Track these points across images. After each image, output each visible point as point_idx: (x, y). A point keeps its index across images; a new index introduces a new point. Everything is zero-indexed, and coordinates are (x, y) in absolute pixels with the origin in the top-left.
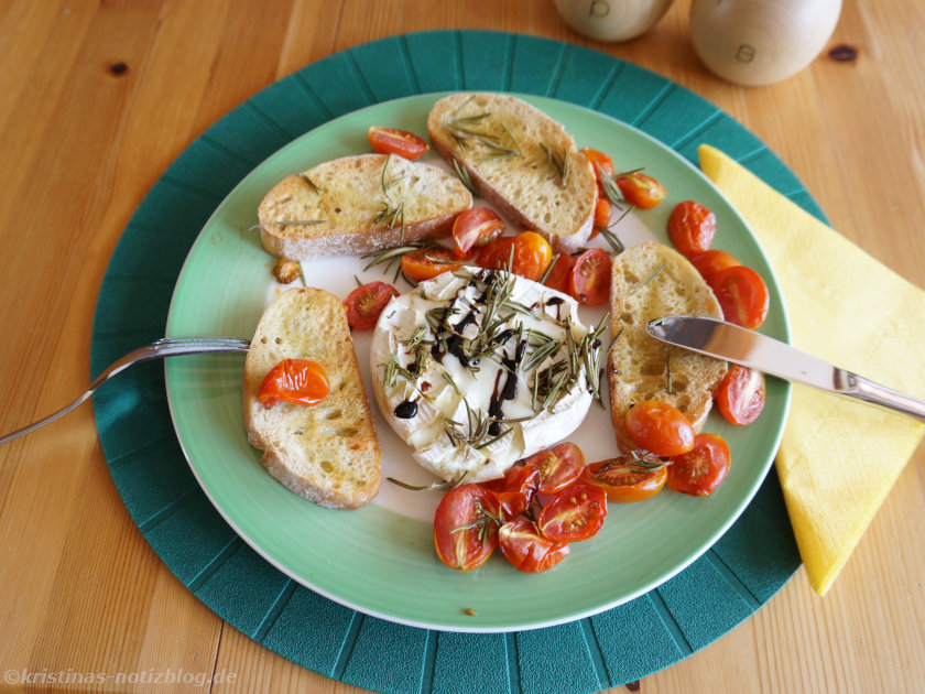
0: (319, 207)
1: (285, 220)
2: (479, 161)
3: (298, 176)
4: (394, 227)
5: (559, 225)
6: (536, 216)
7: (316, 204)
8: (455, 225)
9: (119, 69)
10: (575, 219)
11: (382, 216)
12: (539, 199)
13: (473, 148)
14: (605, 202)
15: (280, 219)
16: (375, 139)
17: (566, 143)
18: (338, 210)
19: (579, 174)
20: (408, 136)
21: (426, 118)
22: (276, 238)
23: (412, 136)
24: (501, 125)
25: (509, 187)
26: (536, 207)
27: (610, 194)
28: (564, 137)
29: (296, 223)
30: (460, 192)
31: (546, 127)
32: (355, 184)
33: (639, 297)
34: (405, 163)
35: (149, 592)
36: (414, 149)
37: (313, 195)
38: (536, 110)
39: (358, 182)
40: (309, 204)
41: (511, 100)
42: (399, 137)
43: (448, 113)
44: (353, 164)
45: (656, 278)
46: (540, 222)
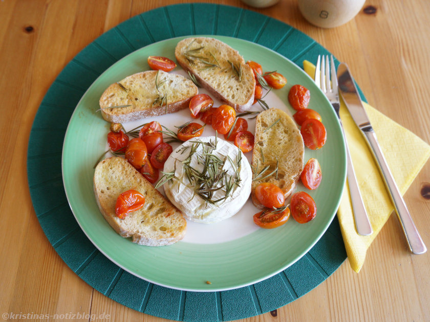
0: (127, 98)
1: (112, 105)
2: (200, 70)
3: (116, 83)
4: (163, 106)
5: (239, 100)
6: (228, 96)
7: (126, 96)
8: (190, 103)
9: (29, 30)
10: (246, 97)
11: (157, 101)
12: (229, 88)
13: (197, 65)
14: (259, 87)
15: (110, 105)
16: (151, 63)
17: (240, 60)
18: (136, 99)
19: (246, 74)
20: (166, 60)
21: (174, 50)
22: (109, 115)
23: (168, 60)
24: (209, 52)
25: (215, 82)
26: (227, 92)
27: (261, 83)
28: (239, 57)
29: (117, 107)
30: (192, 87)
31: (230, 53)
32: (143, 85)
33: (267, 134)
34: (166, 74)
35: (59, 279)
36: (169, 67)
37: (124, 92)
38: (225, 44)
39: (145, 85)
40: (122, 97)
41: (213, 40)
42: (162, 61)
43: (184, 48)
44: (142, 76)
45: (276, 125)
46: (230, 99)
